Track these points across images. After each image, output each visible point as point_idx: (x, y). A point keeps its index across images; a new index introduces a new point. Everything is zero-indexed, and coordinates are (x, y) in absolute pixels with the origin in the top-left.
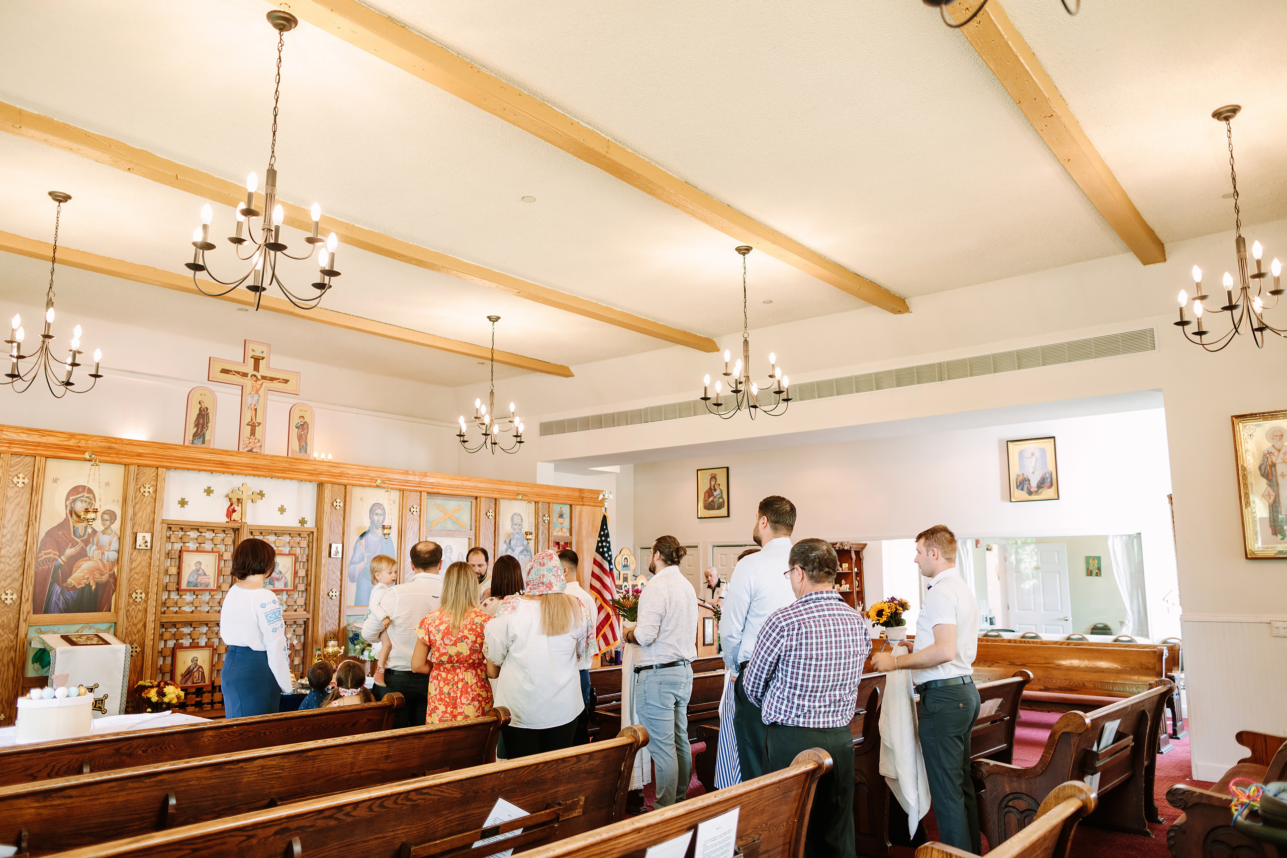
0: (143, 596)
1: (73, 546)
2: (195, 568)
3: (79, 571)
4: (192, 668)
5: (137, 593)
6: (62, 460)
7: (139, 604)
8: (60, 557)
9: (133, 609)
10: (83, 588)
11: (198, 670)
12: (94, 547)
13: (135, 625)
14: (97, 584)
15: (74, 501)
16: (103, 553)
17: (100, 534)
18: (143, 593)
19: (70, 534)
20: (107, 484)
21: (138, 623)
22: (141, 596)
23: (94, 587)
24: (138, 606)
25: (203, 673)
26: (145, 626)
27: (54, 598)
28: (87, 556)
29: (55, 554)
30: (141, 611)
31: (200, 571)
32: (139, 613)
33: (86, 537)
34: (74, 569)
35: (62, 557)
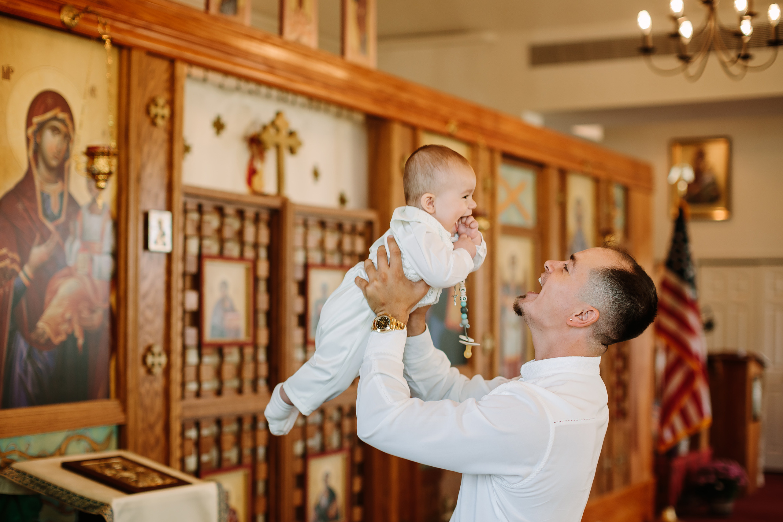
1: (43, 241)
3: (55, 302)
5: (153, 354)
6: (17, 24)
8: (21, 266)
10: (63, 344)
12: (77, 245)
14: (86, 333)
15: (41, 127)
16: (92, 260)
17: (85, 212)
19: (35, 210)
20: (93, 91)
22: (160, 360)
23: (81, 342)
24: (155, 384)
27: (18, 370)
28: (65, 265)
29: (13, 261)
31: (227, 303)
33: (63, 219)
34: (47, 297)
35: (27, 269)
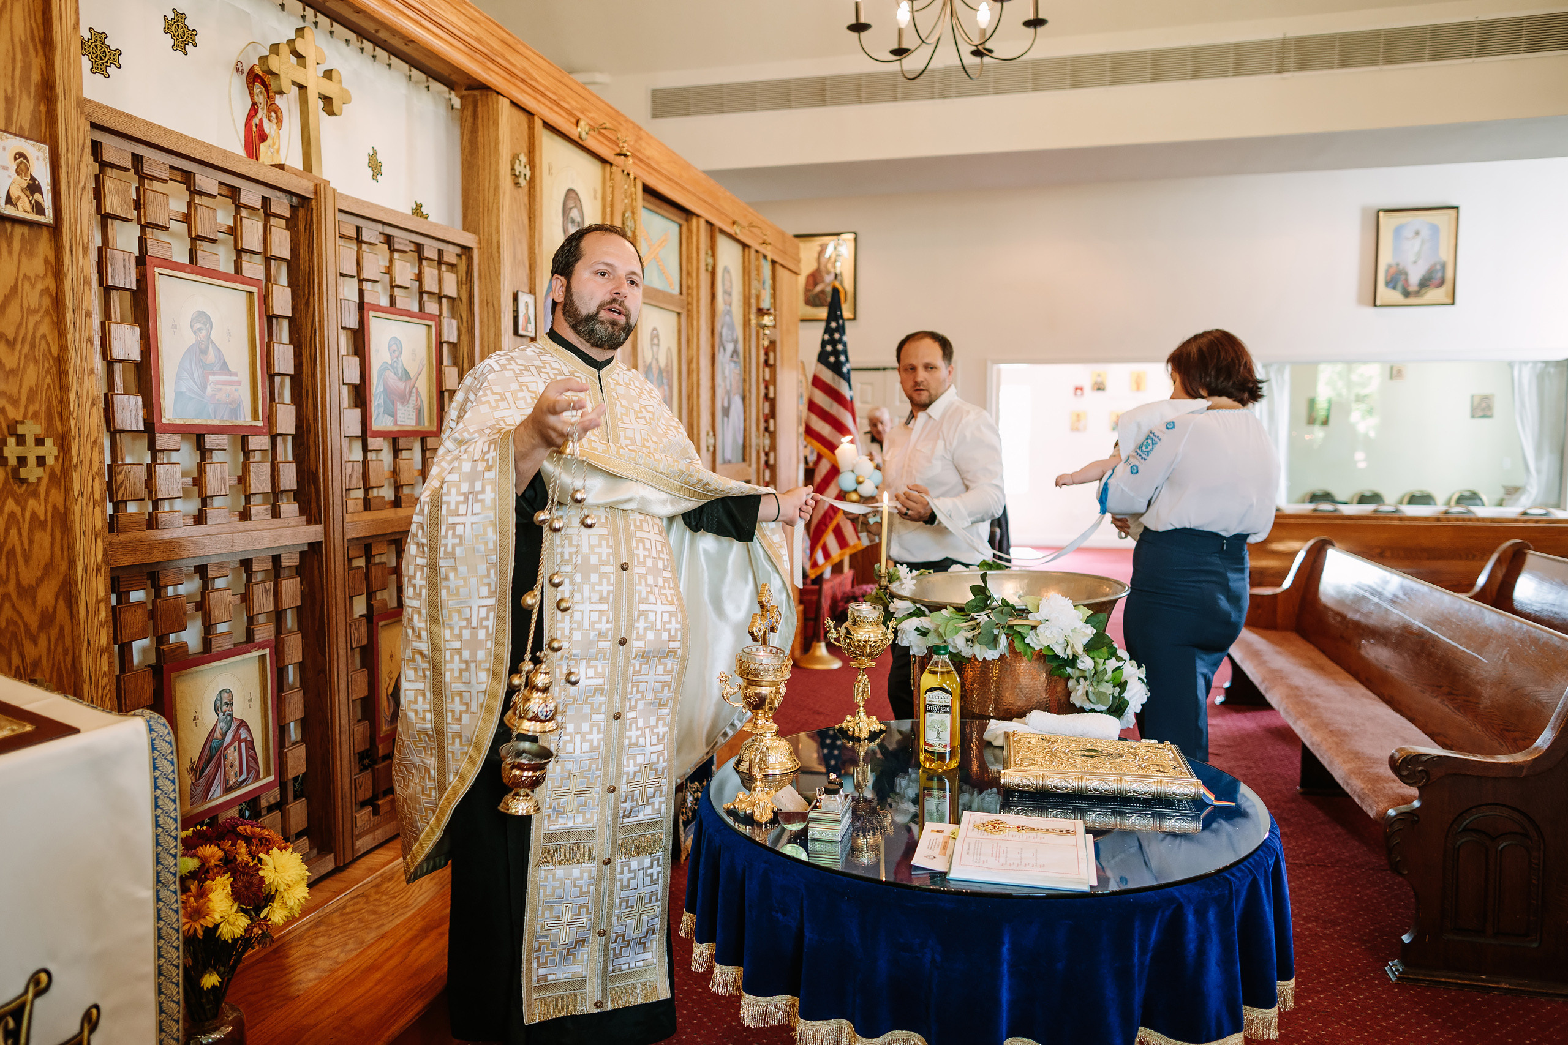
0: (50, 450)
2: (190, 339)
4: (218, 734)
5: (21, 440)
7: (35, 494)
9: (12, 515)
11: (236, 737)
13: (28, 592)
18: (49, 442)
21: (40, 581)
22: (41, 451)
24: (32, 503)
25: (251, 745)
26: (68, 592)
30: (43, 525)
31: (211, 356)
32: (38, 535)
